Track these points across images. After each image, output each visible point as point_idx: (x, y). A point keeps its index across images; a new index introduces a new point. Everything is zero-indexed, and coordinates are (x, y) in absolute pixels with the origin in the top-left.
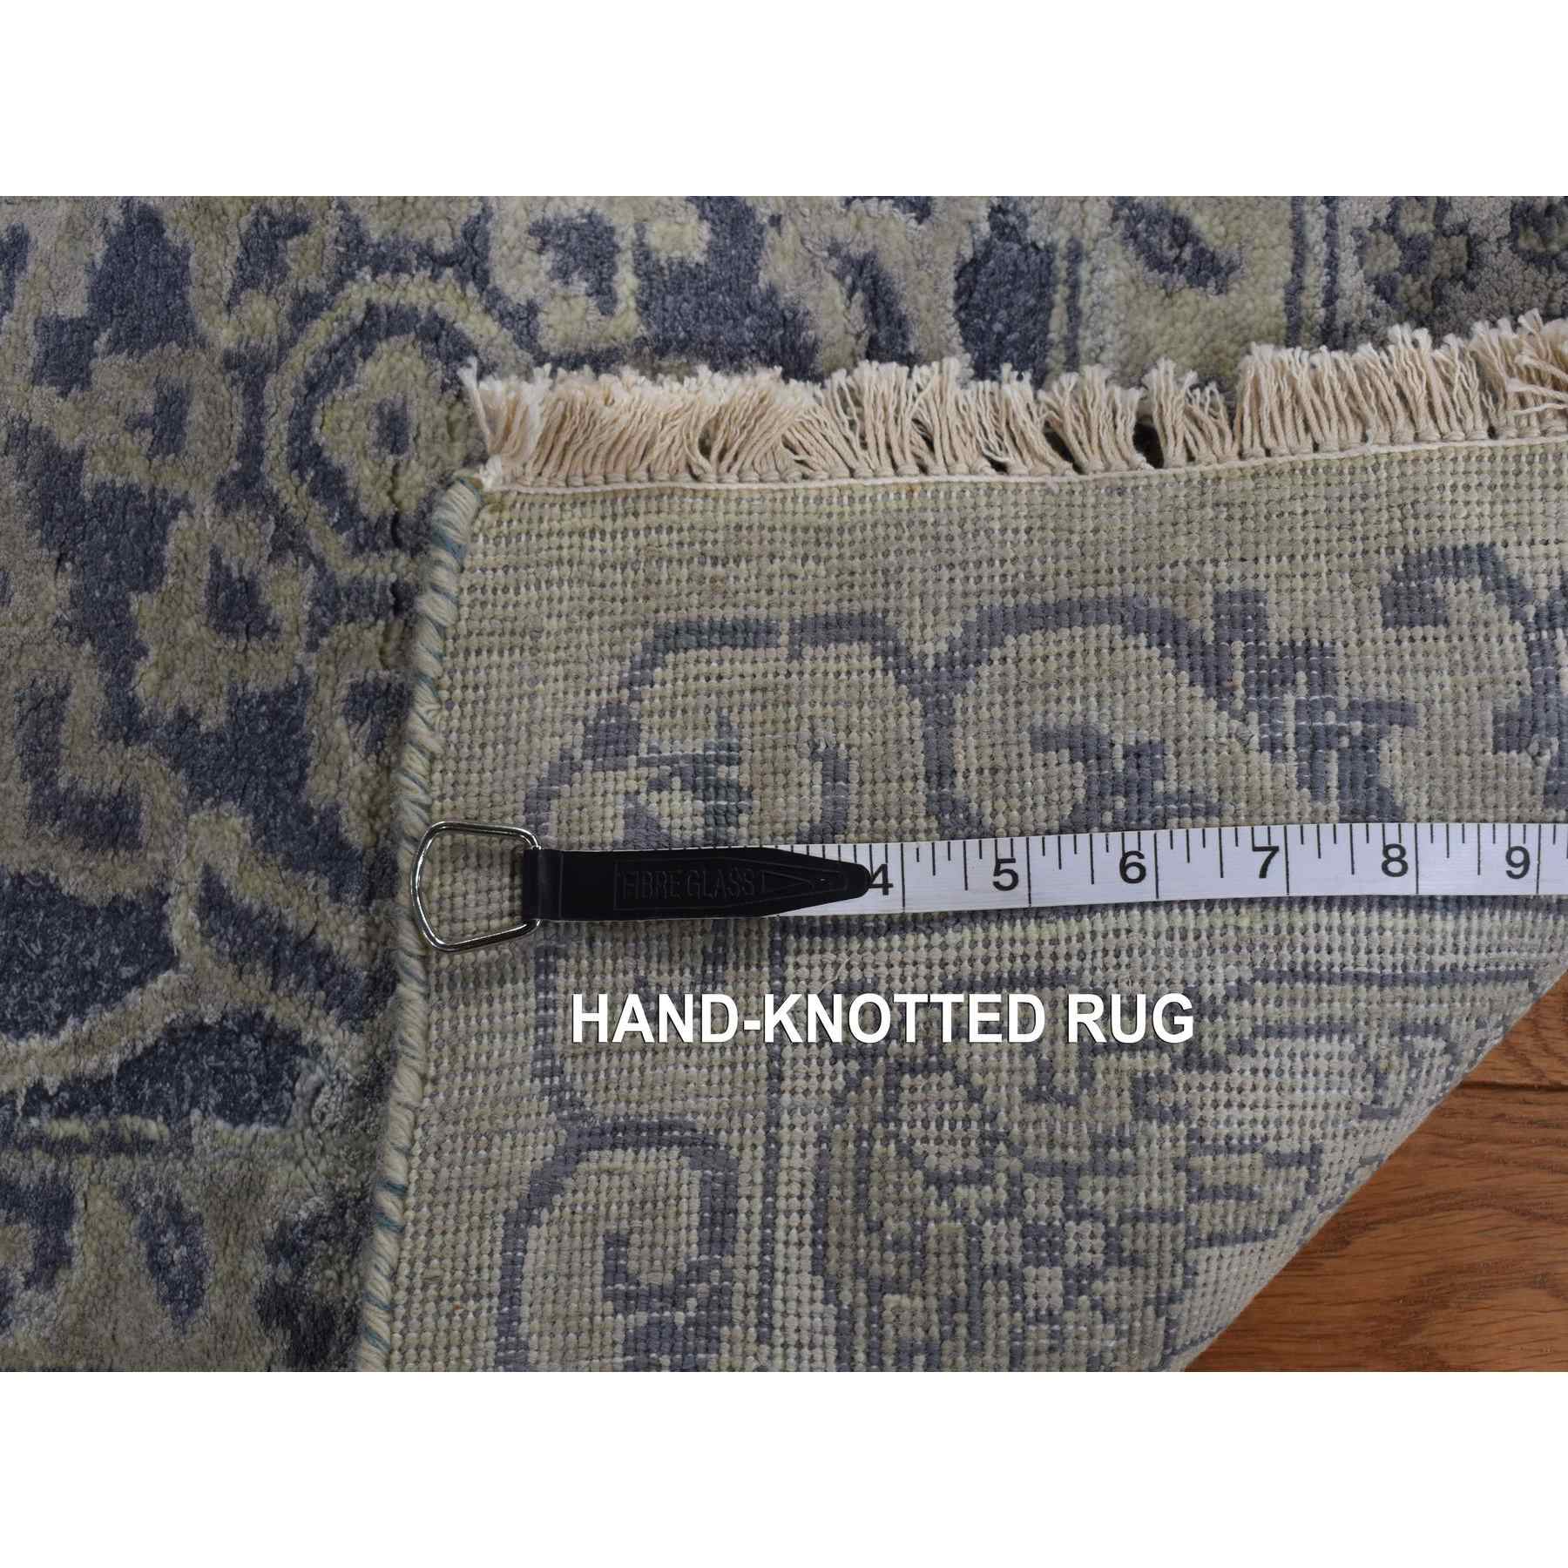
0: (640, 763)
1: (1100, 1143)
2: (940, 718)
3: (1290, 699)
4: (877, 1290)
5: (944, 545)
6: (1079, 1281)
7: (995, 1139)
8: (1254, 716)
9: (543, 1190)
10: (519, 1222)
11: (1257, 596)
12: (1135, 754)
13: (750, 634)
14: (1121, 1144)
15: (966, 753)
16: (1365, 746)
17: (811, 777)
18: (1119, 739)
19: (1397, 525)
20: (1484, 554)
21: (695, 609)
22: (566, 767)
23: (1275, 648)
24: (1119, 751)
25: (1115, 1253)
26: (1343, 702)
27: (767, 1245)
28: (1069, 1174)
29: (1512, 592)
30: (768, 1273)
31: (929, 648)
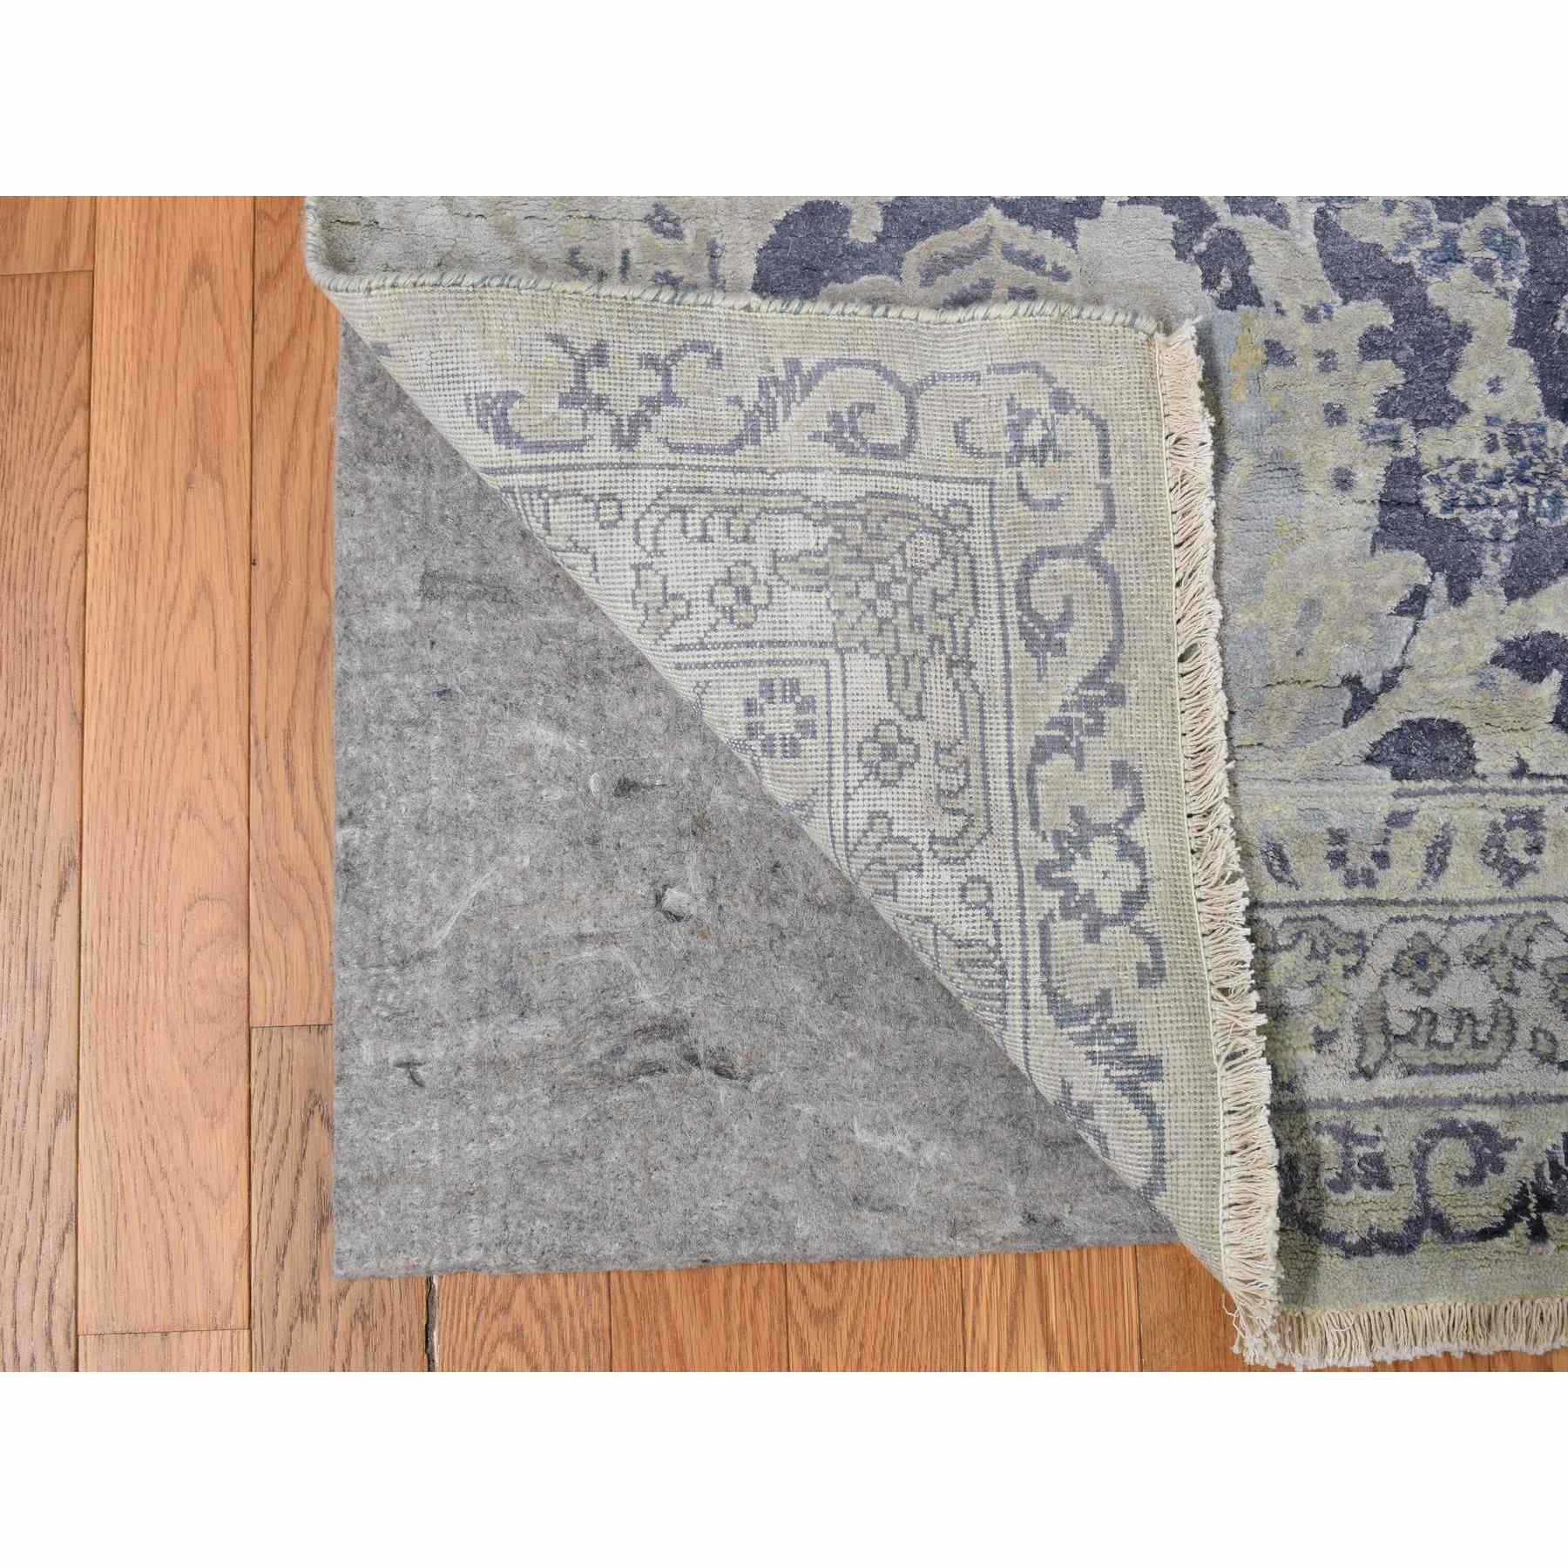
0: (1052, 415)
1: (920, 619)
2: (1075, 553)
3: (1083, 715)
4: (863, 519)
5: (1144, 556)
6: (871, 605)
7: (919, 574)
8: (1076, 698)
9: (890, 377)
10: (877, 366)
11: (1123, 704)
12: (1062, 643)
13: (1105, 465)
14: (921, 628)
15: (1062, 564)
16: (1065, 747)
17: (1049, 495)
18: (1067, 635)
19: (1151, 769)
20: (1141, 807)
21: (1115, 438)
22: (1049, 380)
23: (1101, 709)
24: (1063, 636)
25: (883, 621)
26: (1081, 739)
27: (875, 472)
28: (908, 604)
29: (1128, 819)
30: (865, 472)
31: (1103, 549)
